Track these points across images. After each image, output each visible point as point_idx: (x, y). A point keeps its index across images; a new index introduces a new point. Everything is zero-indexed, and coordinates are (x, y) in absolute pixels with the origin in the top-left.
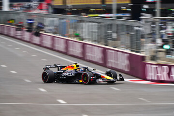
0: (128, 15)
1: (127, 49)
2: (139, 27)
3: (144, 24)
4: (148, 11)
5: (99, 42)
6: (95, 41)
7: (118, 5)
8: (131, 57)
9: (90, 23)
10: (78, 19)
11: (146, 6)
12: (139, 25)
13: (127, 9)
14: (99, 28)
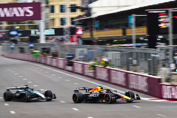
0: (146, 44)
1: (145, 73)
2: (155, 54)
3: (159, 52)
4: (162, 41)
5: (122, 68)
6: (118, 67)
7: (137, 36)
8: (149, 79)
9: (114, 52)
10: (103, 49)
11: (161, 37)
12: (154, 52)
13: (145, 40)
14: (121, 56)
